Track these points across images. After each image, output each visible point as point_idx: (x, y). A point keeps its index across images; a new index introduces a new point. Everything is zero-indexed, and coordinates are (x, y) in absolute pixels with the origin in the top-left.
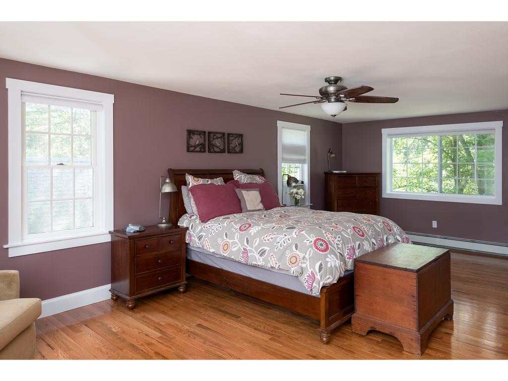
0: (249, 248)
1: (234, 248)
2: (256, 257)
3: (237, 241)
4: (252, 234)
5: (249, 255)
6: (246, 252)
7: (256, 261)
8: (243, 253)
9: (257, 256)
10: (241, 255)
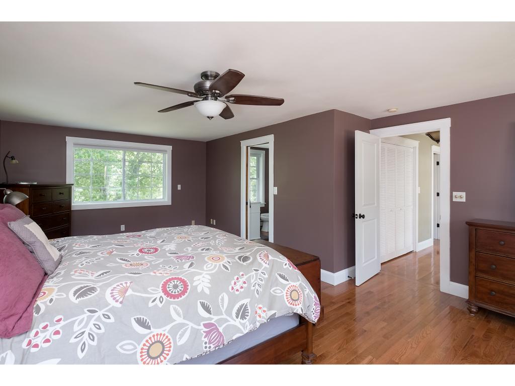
0: (214, 319)
1: (180, 338)
2: (235, 326)
3: (179, 320)
4: (207, 291)
5: (221, 330)
6: (213, 330)
7: (239, 330)
8: (208, 333)
9: (238, 322)
10: (206, 340)
